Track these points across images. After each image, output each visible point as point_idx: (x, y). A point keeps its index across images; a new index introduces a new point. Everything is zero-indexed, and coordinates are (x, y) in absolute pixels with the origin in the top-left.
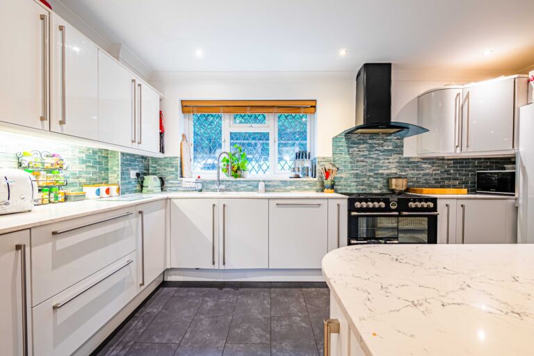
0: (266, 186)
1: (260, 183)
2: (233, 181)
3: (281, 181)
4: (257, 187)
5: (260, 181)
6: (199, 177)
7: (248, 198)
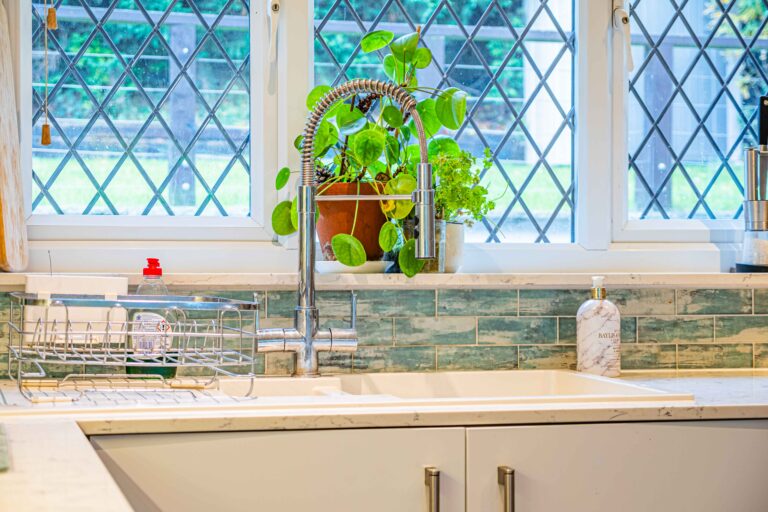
0: (628, 327)
1: (589, 305)
2: (377, 297)
3: (697, 293)
4: (569, 328)
5: (587, 293)
6: (153, 268)
7: (668, 419)
